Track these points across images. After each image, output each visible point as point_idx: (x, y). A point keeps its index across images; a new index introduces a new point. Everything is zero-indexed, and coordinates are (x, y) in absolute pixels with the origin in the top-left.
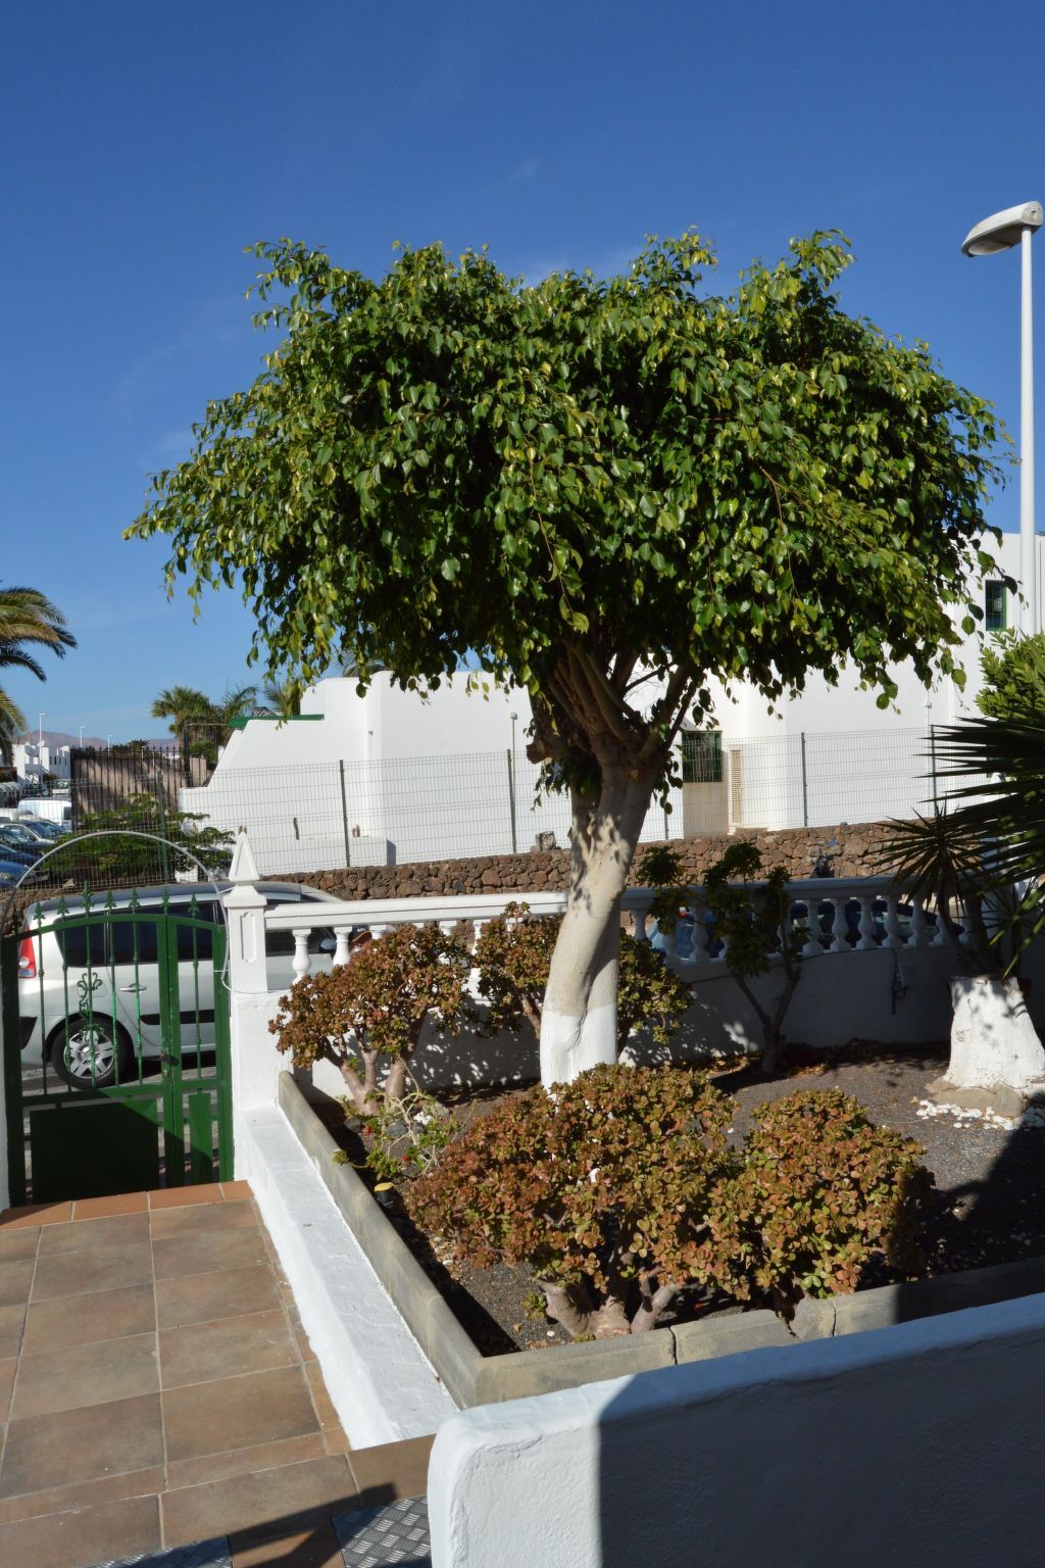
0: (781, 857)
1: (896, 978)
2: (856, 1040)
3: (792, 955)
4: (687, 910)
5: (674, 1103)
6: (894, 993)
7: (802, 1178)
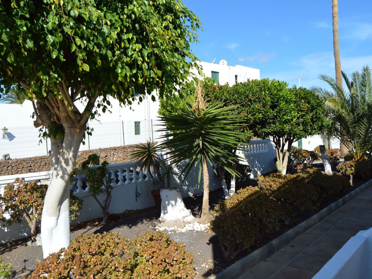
0: (83, 158)
1: (137, 191)
2: (127, 210)
3: (109, 187)
4: (76, 176)
5: (113, 246)
6: (136, 196)
7: (161, 264)
